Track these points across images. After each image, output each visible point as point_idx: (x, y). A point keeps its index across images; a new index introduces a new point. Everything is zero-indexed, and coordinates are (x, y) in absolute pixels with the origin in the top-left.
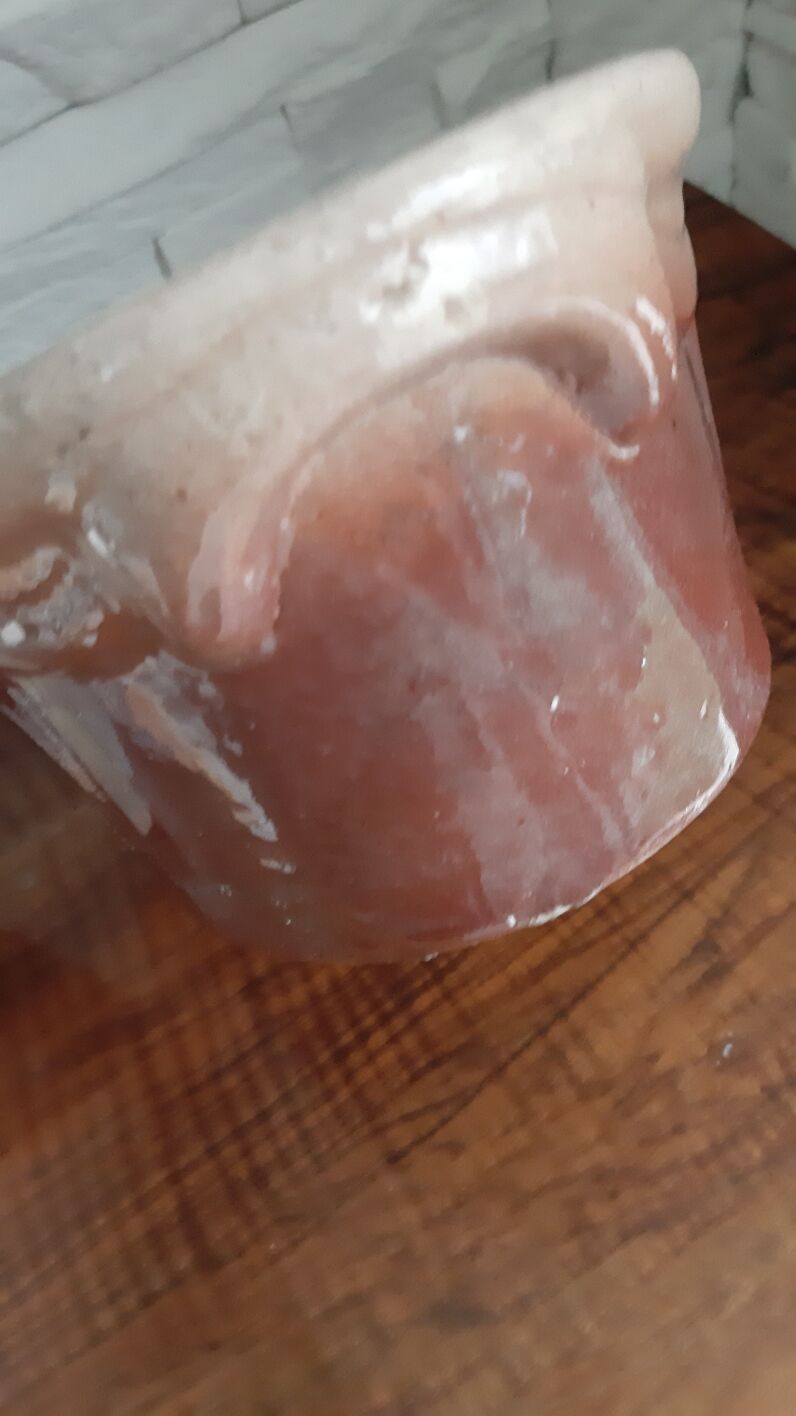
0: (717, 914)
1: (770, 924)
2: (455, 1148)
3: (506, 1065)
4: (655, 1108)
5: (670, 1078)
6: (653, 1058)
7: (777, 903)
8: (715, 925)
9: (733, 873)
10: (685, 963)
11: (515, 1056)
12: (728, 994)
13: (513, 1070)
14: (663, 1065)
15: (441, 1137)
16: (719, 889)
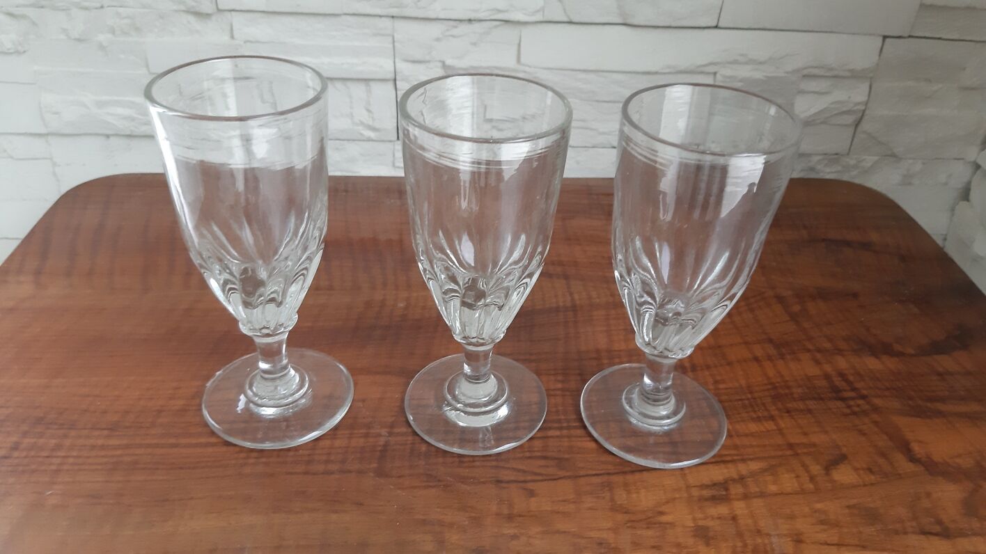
0: (736, 476)
1: (762, 495)
2: (532, 494)
3: (580, 476)
4: (650, 533)
5: (665, 526)
6: (662, 513)
7: (773, 488)
8: (732, 480)
9: (754, 466)
10: (707, 487)
11: (587, 475)
12: (723, 510)
13: (582, 481)
14: (664, 519)
15: (530, 486)
16: (743, 469)
